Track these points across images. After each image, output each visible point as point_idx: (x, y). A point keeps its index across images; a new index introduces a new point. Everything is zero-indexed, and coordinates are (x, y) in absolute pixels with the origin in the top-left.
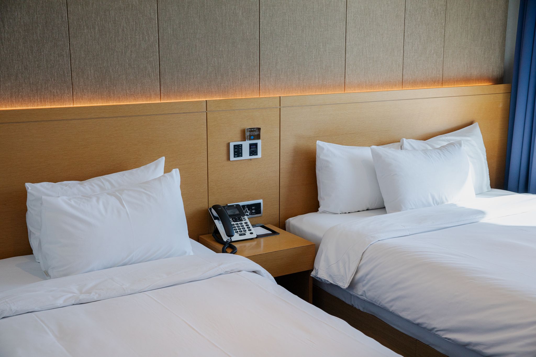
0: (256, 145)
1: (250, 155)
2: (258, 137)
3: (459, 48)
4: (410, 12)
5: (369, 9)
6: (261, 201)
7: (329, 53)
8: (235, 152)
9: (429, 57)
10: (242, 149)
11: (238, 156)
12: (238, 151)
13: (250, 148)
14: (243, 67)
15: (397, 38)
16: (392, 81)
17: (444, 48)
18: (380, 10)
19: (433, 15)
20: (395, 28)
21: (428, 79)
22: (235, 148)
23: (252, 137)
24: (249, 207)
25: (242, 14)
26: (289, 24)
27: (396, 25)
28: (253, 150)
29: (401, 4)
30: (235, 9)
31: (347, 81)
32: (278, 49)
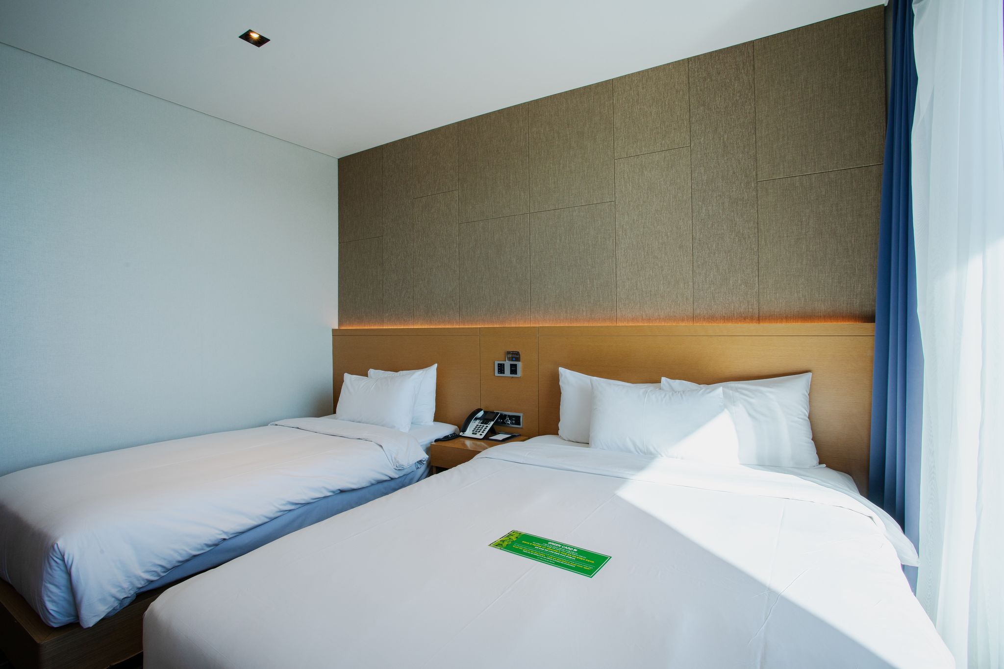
0: (515, 366)
1: (511, 374)
2: (518, 359)
3: (787, 276)
4: (700, 241)
5: (643, 243)
6: (521, 415)
7: (597, 288)
8: (499, 369)
9: (733, 289)
10: (504, 367)
11: (501, 373)
12: (501, 368)
13: (511, 368)
14: (517, 302)
15: (682, 270)
16: (677, 315)
17: (759, 277)
18: (657, 242)
19: (737, 240)
20: (678, 260)
21: (734, 314)
22: (498, 366)
23: (514, 359)
24: (511, 417)
25: (516, 261)
26: (556, 265)
27: (681, 255)
28: (514, 369)
29: (686, 234)
30: (510, 258)
31: (619, 314)
32: (546, 286)
